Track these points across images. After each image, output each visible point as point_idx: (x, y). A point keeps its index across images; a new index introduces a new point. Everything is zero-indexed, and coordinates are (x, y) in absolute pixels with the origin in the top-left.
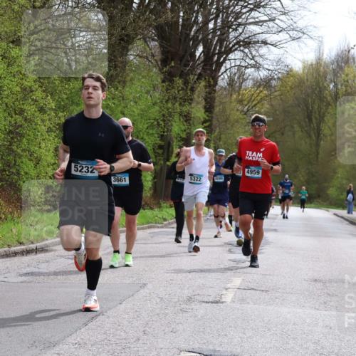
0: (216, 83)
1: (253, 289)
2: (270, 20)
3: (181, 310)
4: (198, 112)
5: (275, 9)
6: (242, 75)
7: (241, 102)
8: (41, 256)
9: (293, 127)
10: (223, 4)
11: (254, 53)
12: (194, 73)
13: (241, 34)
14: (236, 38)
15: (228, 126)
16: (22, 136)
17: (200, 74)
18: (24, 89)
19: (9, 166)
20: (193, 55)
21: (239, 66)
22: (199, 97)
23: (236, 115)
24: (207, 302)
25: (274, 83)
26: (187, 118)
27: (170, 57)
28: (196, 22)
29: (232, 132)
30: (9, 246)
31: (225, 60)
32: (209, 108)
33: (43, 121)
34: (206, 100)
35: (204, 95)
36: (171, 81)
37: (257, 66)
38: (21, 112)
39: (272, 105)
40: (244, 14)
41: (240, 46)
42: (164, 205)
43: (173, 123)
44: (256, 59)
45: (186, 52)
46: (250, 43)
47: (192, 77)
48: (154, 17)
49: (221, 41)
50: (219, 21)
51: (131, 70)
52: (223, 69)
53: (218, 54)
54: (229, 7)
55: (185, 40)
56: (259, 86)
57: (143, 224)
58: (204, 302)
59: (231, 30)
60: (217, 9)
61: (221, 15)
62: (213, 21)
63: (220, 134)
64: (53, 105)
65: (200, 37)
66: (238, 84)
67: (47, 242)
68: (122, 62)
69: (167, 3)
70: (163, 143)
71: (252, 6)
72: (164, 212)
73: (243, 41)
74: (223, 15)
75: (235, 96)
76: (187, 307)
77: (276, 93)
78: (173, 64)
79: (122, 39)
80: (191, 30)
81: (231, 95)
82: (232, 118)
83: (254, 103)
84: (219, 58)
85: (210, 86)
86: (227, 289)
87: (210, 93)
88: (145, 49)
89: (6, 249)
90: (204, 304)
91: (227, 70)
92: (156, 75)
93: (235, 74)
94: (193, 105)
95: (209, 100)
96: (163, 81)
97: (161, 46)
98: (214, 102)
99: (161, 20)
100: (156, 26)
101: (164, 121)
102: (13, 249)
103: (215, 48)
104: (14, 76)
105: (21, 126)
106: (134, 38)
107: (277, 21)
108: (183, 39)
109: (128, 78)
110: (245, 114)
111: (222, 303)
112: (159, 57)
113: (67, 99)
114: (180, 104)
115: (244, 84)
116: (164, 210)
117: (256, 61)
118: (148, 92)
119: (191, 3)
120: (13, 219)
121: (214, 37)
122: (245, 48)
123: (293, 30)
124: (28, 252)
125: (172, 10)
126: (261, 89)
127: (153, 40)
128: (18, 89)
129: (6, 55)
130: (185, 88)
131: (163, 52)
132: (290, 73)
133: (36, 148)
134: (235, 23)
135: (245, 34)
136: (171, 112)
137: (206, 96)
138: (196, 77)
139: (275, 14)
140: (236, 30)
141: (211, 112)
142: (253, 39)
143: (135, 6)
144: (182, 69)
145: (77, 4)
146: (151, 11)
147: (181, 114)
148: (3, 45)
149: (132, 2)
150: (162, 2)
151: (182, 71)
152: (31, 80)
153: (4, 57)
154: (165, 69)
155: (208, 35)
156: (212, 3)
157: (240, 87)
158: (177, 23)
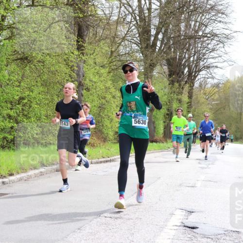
0: (194, 86)
1: (210, 181)
2: (219, 57)
3: (176, 190)
4: (185, 98)
5: (222, 51)
6: (206, 81)
7: (205, 94)
9: (229, 106)
10: (197, 49)
11: (211, 72)
12: (183, 80)
13: (206, 63)
14: (203, 65)
15: (199, 105)
16: (105, 109)
17: (186, 81)
19: (99, 122)
20: (183, 72)
21: (204, 77)
22: (185, 92)
23: (203, 100)
24: (189, 187)
25: (220, 85)
26: (180, 101)
27: (172, 73)
28: (185, 57)
29: (200, 108)
30: (98, 159)
31: (198, 75)
32: (190, 97)
33: (114, 102)
34: (189, 93)
36: (173, 84)
37: (213, 78)
38: (105, 98)
39: (219, 96)
40: (207, 53)
41: (205, 68)
42: (168, 141)
43: (174, 103)
44: (213, 74)
45: (180, 71)
46: (210, 67)
47: (182, 82)
48: (165, 55)
50: (196, 57)
51: (155, 79)
52: (197, 79)
53: (195, 72)
55: (180, 66)
56: (214, 87)
57: (159, 150)
59: (201, 61)
60: (195, 51)
61: (196, 54)
62: (193, 57)
63: (195, 109)
65: (187, 64)
66: (203, 86)
67: (115, 157)
68: (150, 76)
69: (172, 49)
70: (168, 113)
71: (211, 50)
72: (169, 144)
73: (207, 66)
75: (202, 91)
76: (179, 188)
77: (222, 90)
78: (174, 76)
80: (182, 61)
81: (201, 91)
82: (200, 102)
83: (211, 95)
84: (195, 74)
85: (191, 87)
86: (198, 181)
87: (191, 90)
88: (161, 70)
89: (97, 160)
90: (187, 187)
91: (199, 79)
92: (166, 81)
93: (202, 81)
94: (183, 95)
96: (169, 84)
97: (168, 68)
98: (192, 94)
99: (169, 57)
100: (166, 59)
101: (169, 102)
102: (100, 160)
103: (193, 69)
104: (102, 82)
105: (104, 104)
106: (156, 65)
107: (222, 57)
108: (178, 65)
110: (207, 99)
111: (196, 187)
112: (167, 73)
114: (177, 95)
117: (212, 76)
118: (162, 89)
119: (182, 49)
120: (100, 147)
121: (193, 64)
122: (208, 69)
123: (230, 61)
124: (107, 161)
125: (174, 52)
127: (165, 65)
128: (104, 87)
130: (179, 87)
131: (169, 71)
132: (228, 81)
133: (111, 114)
134: (203, 58)
135: (208, 63)
136: (173, 99)
137: (189, 91)
138: (184, 82)
139: (221, 54)
140: (203, 61)
141: (191, 99)
142: (211, 65)
143: (157, 50)
144: (178, 78)
145: (131, 49)
146: (164, 53)
147: (177, 99)
148: (97, 68)
149: (156, 48)
150: (169, 48)
151: (178, 80)
152: (109, 84)
153: (97, 73)
154: (170, 79)
155: (190, 63)
156: (192, 49)
157: (205, 87)
158: (176, 57)
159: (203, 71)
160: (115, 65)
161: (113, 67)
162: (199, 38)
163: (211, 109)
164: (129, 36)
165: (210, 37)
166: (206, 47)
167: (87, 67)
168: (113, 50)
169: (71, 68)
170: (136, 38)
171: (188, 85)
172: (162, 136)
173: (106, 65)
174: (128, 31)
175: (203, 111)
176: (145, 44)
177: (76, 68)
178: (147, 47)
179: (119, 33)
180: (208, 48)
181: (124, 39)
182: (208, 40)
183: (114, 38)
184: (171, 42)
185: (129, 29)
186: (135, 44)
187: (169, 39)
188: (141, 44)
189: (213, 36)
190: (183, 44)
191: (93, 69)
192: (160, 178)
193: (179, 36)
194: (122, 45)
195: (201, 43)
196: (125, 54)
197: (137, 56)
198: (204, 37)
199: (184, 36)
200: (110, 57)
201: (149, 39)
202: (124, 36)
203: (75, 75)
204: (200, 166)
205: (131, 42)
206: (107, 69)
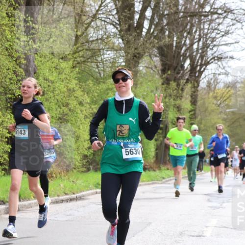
0: (198, 85)
1: (225, 227)
2: (236, 43)
3: (175, 241)
4: (186, 104)
5: (239, 35)
6: (216, 80)
7: (215, 97)
8: (79, 203)
10: (204, 32)
11: (224, 65)
12: (183, 78)
13: (215, 52)
14: (212, 55)
15: (207, 114)
16: (67, 121)
17: (188, 80)
18: (69, 90)
20: (183, 66)
21: (214, 73)
22: (187, 95)
23: (212, 107)
24: (193, 236)
25: (238, 85)
26: (179, 109)
27: (167, 67)
28: (185, 44)
29: (209, 118)
30: (58, 196)
31: (205, 69)
32: (194, 102)
33: (81, 111)
34: (191, 96)
35: (190, 93)
36: (168, 84)
37: (227, 74)
38: (67, 105)
40: (218, 38)
41: (215, 60)
42: (163, 168)
43: (170, 112)
44: (226, 69)
45: (178, 64)
46: (222, 58)
47: (182, 81)
48: (156, 41)
49: (202, 57)
50: (201, 43)
51: (141, 77)
52: (203, 76)
53: (200, 65)
54: (207, 34)
55: (177, 57)
56: (228, 87)
57: (149, 181)
58: (191, 236)
59: (208, 49)
60: (200, 35)
61: (202, 39)
62: (196, 44)
63: (201, 119)
64: (88, 100)
65: (188, 55)
66: (213, 86)
67: (84, 193)
69: (165, 32)
71: (223, 33)
72: (163, 173)
73: (217, 57)
74: (203, 40)
75: (211, 94)
76: (180, 239)
78: (169, 72)
79: (135, 56)
80: (181, 49)
81: (209, 93)
82: (209, 109)
83: (225, 99)
84: (200, 69)
85: (194, 87)
86: (207, 227)
87: (194, 92)
88: (150, 62)
89: (56, 198)
90: (191, 237)
91: (206, 76)
92: (158, 80)
93: (211, 79)
94: (183, 100)
95: (194, 97)
96: (163, 84)
97: (161, 60)
98: (197, 98)
99: (161, 43)
100: (158, 47)
102: (61, 198)
103: (198, 62)
104: (62, 81)
105: (67, 114)
106: (143, 55)
108: (176, 55)
109: (139, 82)
110: (219, 106)
111: (204, 236)
112: (159, 67)
113: (98, 96)
114: (174, 99)
115: (217, 86)
116: (163, 171)
117: (226, 71)
118: (152, 91)
119: (181, 32)
120: (60, 177)
121: (197, 54)
122: (219, 61)
124: (71, 200)
125: (169, 36)
126: (229, 89)
127: (156, 56)
128: (65, 90)
129: (57, 67)
130: (177, 88)
131: (163, 65)
133: (77, 129)
134: (211, 45)
135: (219, 52)
136: (168, 105)
137: (192, 94)
138: (185, 81)
140: (212, 49)
141: (195, 105)
142: (224, 56)
143: (144, 34)
144: (175, 75)
145: (105, 33)
146: (155, 37)
147: (174, 106)
148: (56, 60)
149: (142, 31)
150: (162, 31)
151: (175, 77)
152: (73, 84)
153: (56, 68)
154: (164, 76)
155: (193, 52)
156: (196, 32)
157: (215, 88)
158: (172, 45)
159: (212, 64)
160: (83, 56)
161: (79, 59)
162: (205, 16)
163: (224, 120)
164: (103, 14)
165: (221, 14)
166: (216, 29)
167: (40, 59)
168: (79, 33)
169: (16, 61)
170: (113, 15)
171: (190, 85)
172: (152, 161)
173: (69, 57)
174: (100, 6)
175: (213, 122)
176: (126, 24)
177: (24, 62)
178: (129, 29)
179: (88, 9)
180: (218, 30)
181: (94, 17)
182: (218, 18)
183: (80, 16)
184: (165, 22)
185: (102, 3)
186: (111, 24)
187: (161, 17)
188: (120, 25)
189: (225, 12)
190: (182, 25)
191: (49, 62)
192: (150, 223)
193: (177, 12)
194: (93, 27)
195: (208, 23)
196: (97, 40)
197: (114, 43)
198: (213, 13)
199: (184, 12)
200: (75, 45)
201: (132, 18)
202: (94, 12)
203: (22, 70)
204: (210, 204)
205: (105, 21)
206: (71, 63)
